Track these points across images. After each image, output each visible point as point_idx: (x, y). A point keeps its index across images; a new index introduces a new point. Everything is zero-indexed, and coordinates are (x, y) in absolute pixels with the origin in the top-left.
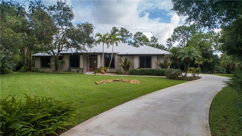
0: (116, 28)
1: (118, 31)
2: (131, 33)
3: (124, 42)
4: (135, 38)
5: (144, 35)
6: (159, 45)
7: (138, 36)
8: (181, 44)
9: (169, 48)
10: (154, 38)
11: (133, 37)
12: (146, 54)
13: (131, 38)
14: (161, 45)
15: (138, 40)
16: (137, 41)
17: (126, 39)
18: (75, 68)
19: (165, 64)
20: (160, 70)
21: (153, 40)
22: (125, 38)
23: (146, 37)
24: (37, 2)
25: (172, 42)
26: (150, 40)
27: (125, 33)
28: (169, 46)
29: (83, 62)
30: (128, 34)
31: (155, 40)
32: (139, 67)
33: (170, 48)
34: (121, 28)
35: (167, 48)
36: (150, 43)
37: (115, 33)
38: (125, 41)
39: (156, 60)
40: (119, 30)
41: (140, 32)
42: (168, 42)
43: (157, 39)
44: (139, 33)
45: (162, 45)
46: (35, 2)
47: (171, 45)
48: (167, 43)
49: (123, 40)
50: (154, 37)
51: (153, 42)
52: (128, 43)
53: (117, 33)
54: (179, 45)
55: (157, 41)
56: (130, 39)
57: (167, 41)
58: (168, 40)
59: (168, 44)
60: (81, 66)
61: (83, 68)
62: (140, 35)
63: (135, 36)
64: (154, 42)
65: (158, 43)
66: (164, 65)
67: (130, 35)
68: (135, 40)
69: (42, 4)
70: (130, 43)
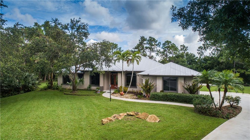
0: (144, 37)
1: (146, 41)
2: (159, 42)
3: (152, 51)
4: (164, 47)
5: (173, 43)
6: (189, 53)
7: (167, 45)
8: (213, 52)
9: (200, 57)
10: (184, 47)
11: (161, 46)
12: (171, 75)
13: (160, 47)
14: (191, 54)
15: (167, 49)
16: (165, 50)
17: (155, 48)
18: (96, 86)
19: (194, 89)
20: (187, 96)
21: (183, 48)
22: (153, 47)
23: (175, 45)
24: (54, 20)
25: (203, 50)
26: (179, 49)
27: (154, 42)
28: (200, 55)
29: (104, 80)
30: (156, 43)
31: (185, 48)
32: (163, 89)
33: (202, 57)
34: (149, 38)
35: (197, 57)
36: (180, 52)
37: (143, 42)
38: (154, 50)
39: (183, 82)
40: (147, 39)
41: (169, 41)
42: (199, 51)
43: (187, 47)
44: (167, 42)
45: (193, 54)
46: (52, 20)
47: (202, 54)
48: (197, 52)
49: (152, 49)
50: (183, 45)
51: (182, 50)
52: (156, 51)
53: (145, 42)
54: (211, 53)
55: (187, 49)
56: (158, 48)
57: (197, 50)
58: (198, 48)
59: (199, 52)
60: (101, 84)
61: (103, 87)
62: (168, 44)
63: (164, 44)
64: (184, 51)
65: (188, 52)
66: (192, 89)
67: (159, 44)
68: (163, 49)
69: (59, 22)
70: (159, 52)
